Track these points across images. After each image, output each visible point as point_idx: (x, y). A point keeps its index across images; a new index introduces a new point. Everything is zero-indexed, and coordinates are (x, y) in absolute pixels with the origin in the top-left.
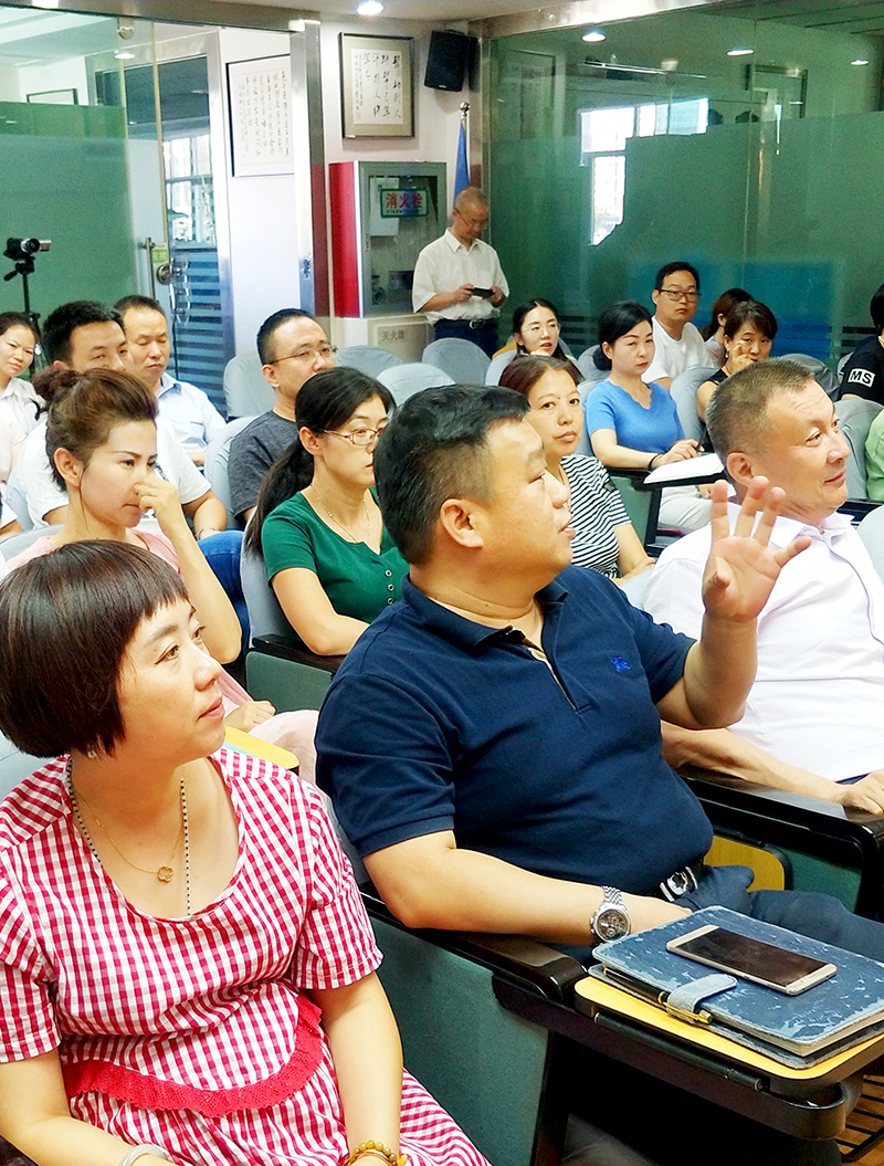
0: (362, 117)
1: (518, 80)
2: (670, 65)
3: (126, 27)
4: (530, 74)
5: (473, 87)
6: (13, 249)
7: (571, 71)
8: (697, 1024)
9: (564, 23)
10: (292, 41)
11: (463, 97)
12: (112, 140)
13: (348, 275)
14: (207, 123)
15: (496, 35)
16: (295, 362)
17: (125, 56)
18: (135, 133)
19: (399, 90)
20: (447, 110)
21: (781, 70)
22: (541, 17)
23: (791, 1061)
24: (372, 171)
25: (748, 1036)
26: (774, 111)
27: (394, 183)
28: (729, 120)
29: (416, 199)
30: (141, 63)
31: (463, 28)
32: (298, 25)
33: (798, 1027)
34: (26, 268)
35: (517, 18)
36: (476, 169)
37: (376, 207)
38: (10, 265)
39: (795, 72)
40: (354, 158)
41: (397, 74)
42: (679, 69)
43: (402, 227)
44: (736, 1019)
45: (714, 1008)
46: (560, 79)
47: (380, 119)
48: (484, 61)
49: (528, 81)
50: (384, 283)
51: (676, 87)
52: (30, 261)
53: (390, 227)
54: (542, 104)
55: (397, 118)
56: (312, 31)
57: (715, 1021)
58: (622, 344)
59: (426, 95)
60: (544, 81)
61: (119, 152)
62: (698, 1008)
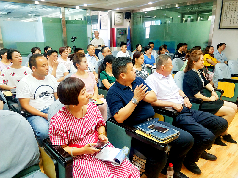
0: (117, 22)
1: (136, 18)
2: (156, 16)
3: (87, 11)
4: (138, 17)
5: (130, 19)
6: (73, 38)
7: (143, 17)
8: (149, 136)
9: (142, 11)
10: (108, 13)
11: (129, 20)
12: (86, 25)
13: (114, 42)
14: (97, 23)
15: (134, 12)
16: (107, 53)
17: (88, 15)
18: (88, 24)
19: (121, 19)
20: (127, 22)
21: (170, 17)
22: (139, 10)
23: (160, 141)
24: (118, 29)
25: (155, 138)
26: (169, 22)
27: (120, 31)
28: (163, 23)
29: (123, 33)
30: (89, 16)
31: (129, 12)
32: (109, 11)
33: (161, 137)
34: (74, 40)
35: (136, 10)
36: (131, 29)
37: (118, 34)
38: (72, 40)
39: (171, 17)
40: (115, 27)
41: (121, 17)
42: (156, 17)
43: (121, 36)
44: (154, 135)
45: (151, 134)
46: (142, 18)
47: (119, 23)
48: (132, 16)
49: (137, 18)
50: (119, 43)
51: (156, 19)
52: (75, 40)
53: (120, 36)
54: (139, 21)
55: (121, 23)
56: (110, 12)
57: (152, 136)
58: (147, 51)
59: (125, 20)
60: (140, 18)
61: (86, 26)
62: (149, 134)
